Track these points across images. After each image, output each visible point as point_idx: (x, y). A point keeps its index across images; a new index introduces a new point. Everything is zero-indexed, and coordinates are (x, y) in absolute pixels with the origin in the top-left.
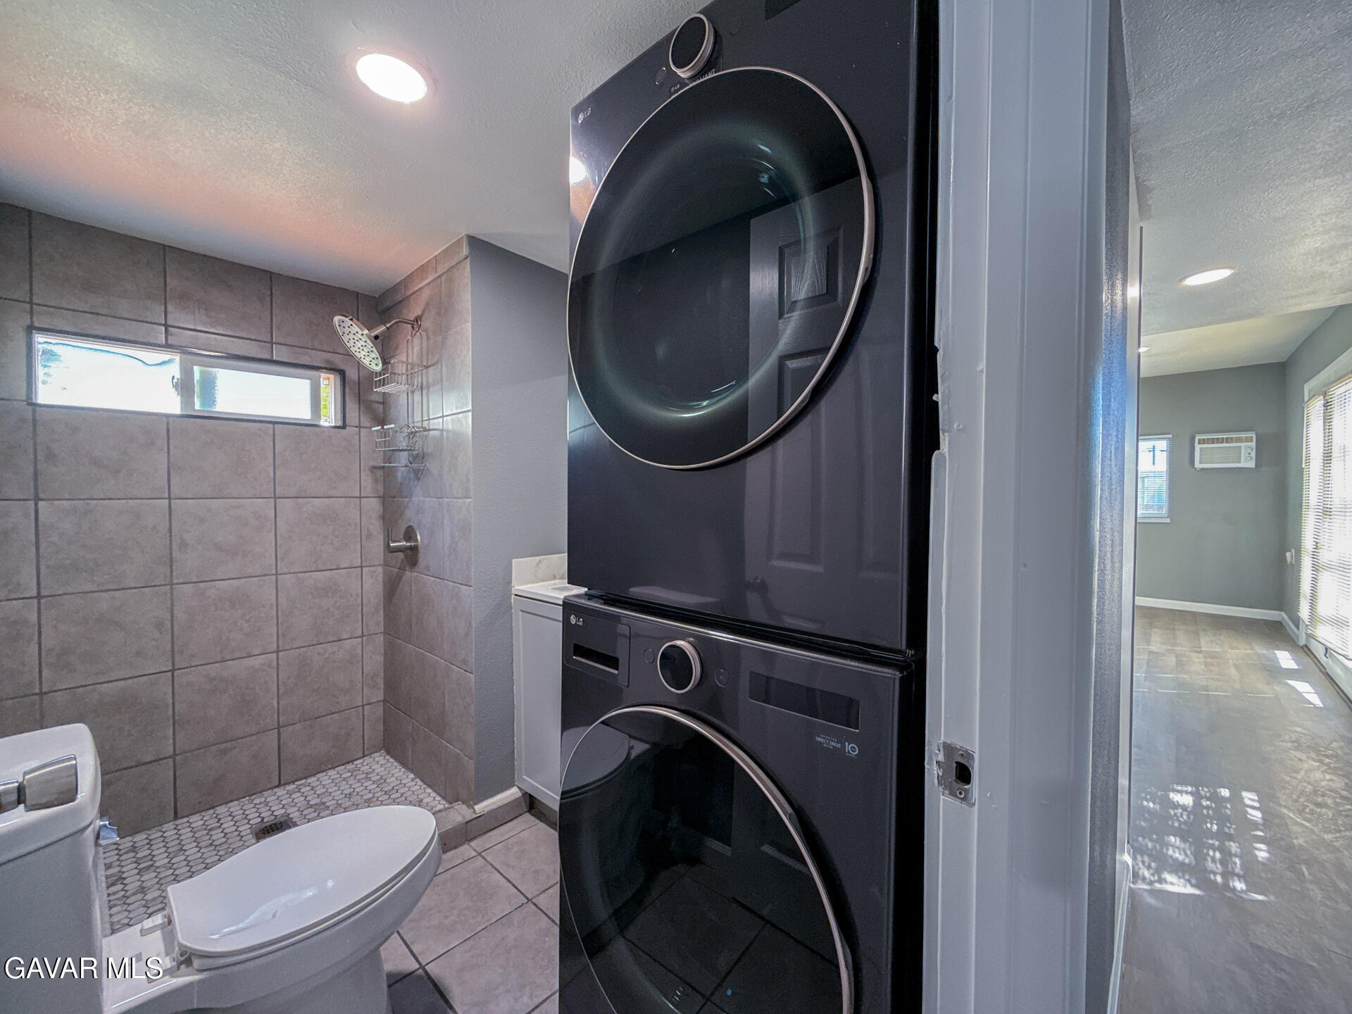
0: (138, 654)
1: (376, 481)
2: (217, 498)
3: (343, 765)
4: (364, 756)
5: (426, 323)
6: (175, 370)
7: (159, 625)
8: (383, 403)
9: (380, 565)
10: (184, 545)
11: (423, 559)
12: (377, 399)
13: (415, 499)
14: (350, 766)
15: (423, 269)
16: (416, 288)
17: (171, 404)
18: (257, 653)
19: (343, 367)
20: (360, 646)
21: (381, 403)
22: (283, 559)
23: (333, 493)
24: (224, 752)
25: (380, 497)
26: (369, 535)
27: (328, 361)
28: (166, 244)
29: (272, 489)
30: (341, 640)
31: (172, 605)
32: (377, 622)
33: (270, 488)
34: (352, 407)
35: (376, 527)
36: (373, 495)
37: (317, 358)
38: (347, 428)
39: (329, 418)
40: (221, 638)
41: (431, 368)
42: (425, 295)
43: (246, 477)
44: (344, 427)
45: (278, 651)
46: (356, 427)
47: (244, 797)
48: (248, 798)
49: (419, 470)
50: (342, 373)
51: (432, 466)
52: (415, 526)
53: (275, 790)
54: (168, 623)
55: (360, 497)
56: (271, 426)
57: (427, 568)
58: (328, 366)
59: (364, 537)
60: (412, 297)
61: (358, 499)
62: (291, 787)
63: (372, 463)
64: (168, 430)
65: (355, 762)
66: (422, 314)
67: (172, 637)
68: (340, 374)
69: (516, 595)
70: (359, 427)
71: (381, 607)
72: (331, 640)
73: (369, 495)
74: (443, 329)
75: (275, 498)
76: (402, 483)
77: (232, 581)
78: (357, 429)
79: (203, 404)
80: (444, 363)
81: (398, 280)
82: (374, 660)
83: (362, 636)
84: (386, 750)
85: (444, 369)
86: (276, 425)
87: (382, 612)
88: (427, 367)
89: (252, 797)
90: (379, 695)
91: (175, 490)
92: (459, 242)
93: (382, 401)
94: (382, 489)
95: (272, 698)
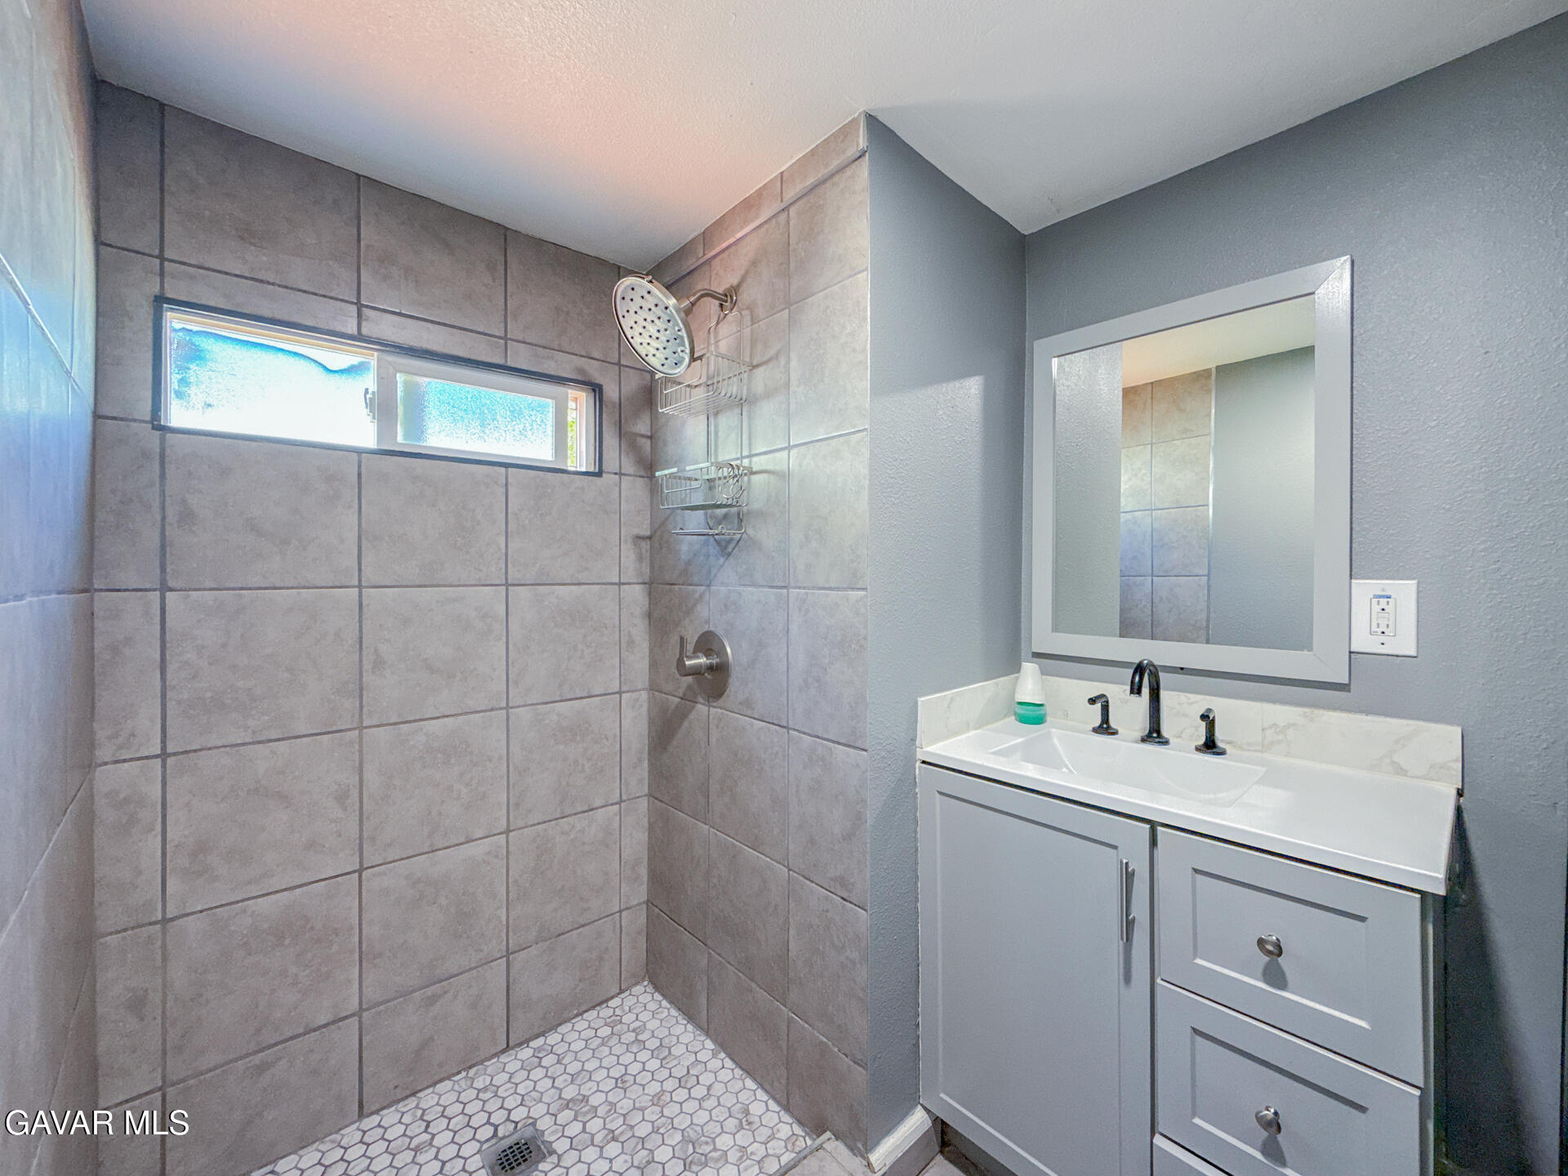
0: (311, 845)
1: (640, 559)
2: (425, 586)
3: (593, 1008)
4: (621, 991)
5: (746, 296)
6: (369, 380)
7: (341, 798)
8: (651, 437)
9: (644, 689)
10: (379, 663)
11: (736, 687)
12: (643, 432)
13: (720, 589)
14: (605, 1012)
15: (749, 205)
16: (732, 240)
17: (363, 434)
18: (480, 836)
19: (599, 380)
20: (618, 818)
21: (647, 437)
22: (516, 683)
23: (582, 577)
24: (432, 1000)
25: (646, 583)
26: (631, 643)
27: (581, 371)
28: (360, 173)
29: (503, 571)
30: (592, 810)
31: (361, 763)
32: (639, 779)
33: (501, 569)
34: (611, 441)
35: (639, 630)
36: (635, 581)
37: (564, 365)
38: (604, 475)
39: (579, 457)
40: (430, 813)
41: (761, 369)
42: (748, 251)
43: (467, 552)
44: (599, 474)
45: (508, 831)
46: (616, 474)
47: (459, 1073)
48: (464, 1074)
49: (718, 543)
50: (596, 389)
51: (762, 533)
52: (720, 632)
53: (503, 1058)
54: (355, 793)
55: (620, 584)
56: (503, 470)
57: (748, 703)
58: (579, 378)
59: (624, 645)
60: (717, 260)
61: (617, 587)
62: (525, 1053)
63: (636, 531)
64: (359, 475)
65: (610, 1003)
66: (739, 285)
67: (361, 814)
68: (594, 391)
69: (924, 762)
70: (620, 474)
71: (645, 755)
72: (580, 809)
73: (631, 581)
74: (790, 301)
75: (507, 585)
76: (689, 563)
77: (446, 719)
78: (617, 477)
79: (406, 436)
80: (793, 355)
81: (691, 237)
82: (635, 840)
83: (621, 801)
84: (651, 982)
85: (794, 364)
86: (510, 469)
87: (646, 764)
88: (755, 367)
89: (472, 1072)
90: (642, 893)
91: (369, 574)
92: (845, 132)
93: (649, 434)
94: (648, 570)
95: (499, 908)
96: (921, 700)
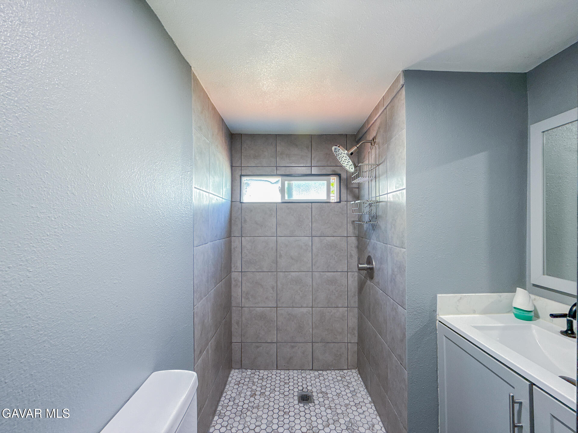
0: (267, 298)
1: (354, 228)
2: (291, 237)
3: (338, 370)
4: (348, 369)
5: (377, 140)
6: (279, 184)
7: (273, 288)
8: (358, 188)
9: (356, 272)
10: (281, 256)
11: (376, 276)
12: (355, 187)
13: (372, 241)
14: (341, 373)
15: (376, 109)
16: (373, 121)
17: (278, 198)
18: (305, 306)
19: (339, 172)
20: (347, 312)
21: (357, 188)
22: (315, 265)
23: (335, 234)
24: (293, 347)
25: (357, 237)
26: (351, 256)
27: (334, 171)
28: (277, 133)
29: (311, 232)
30: (338, 307)
31: (277, 281)
32: (354, 301)
33: (310, 232)
34: (344, 191)
35: (354, 252)
36: (353, 236)
37: (328, 170)
38: (341, 202)
39: (334, 198)
40: (292, 297)
41: (381, 166)
42: (378, 124)
43: (301, 228)
44: (340, 202)
45: (312, 307)
46: (345, 201)
47: (299, 370)
48: (300, 371)
49: (374, 225)
50: (339, 175)
51: (381, 223)
52: (372, 257)
53: (311, 372)
54: (275, 287)
55: (347, 237)
56: (311, 204)
57: (378, 283)
58: (334, 173)
59: (349, 257)
60: (371, 128)
61: (346, 238)
62: (316, 373)
63: (353, 219)
64: (276, 209)
65: (344, 371)
66: (376, 136)
67: (277, 293)
68: (339, 176)
69: (440, 321)
70: (347, 201)
71: (357, 294)
72: (333, 306)
73: (351, 236)
74: (387, 140)
75: (312, 237)
76: (366, 231)
77: (296, 273)
78: (346, 202)
79: (289, 197)
80: (388, 160)
81: (364, 121)
82: (353, 321)
83: (348, 307)
84: (359, 370)
85: (388, 164)
86: (313, 204)
87: (357, 297)
88: (378, 165)
89: (303, 371)
90: (355, 340)
91: (279, 234)
93: (358, 187)
94: (357, 232)
95: (310, 328)
96: (438, 295)
